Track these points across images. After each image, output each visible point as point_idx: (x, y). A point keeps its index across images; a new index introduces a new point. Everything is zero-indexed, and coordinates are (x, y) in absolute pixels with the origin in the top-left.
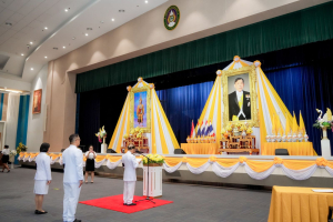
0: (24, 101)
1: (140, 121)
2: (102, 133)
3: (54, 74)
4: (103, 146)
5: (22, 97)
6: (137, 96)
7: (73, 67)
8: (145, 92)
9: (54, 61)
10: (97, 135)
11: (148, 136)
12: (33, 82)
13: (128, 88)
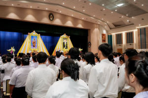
1: (34, 46)
6: (32, 37)
13: (29, 33)
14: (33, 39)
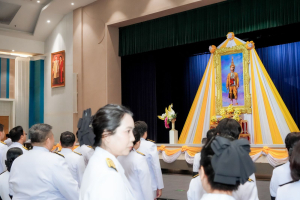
0: (36, 69)
1: (232, 97)
2: (169, 114)
3: (85, 29)
4: (173, 133)
5: (33, 64)
6: (225, 60)
7: (117, 18)
8: (239, 54)
9: (83, 8)
10: (162, 117)
11: (247, 118)
12: (48, 40)
13: (212, 48)
14: (228, 68)
